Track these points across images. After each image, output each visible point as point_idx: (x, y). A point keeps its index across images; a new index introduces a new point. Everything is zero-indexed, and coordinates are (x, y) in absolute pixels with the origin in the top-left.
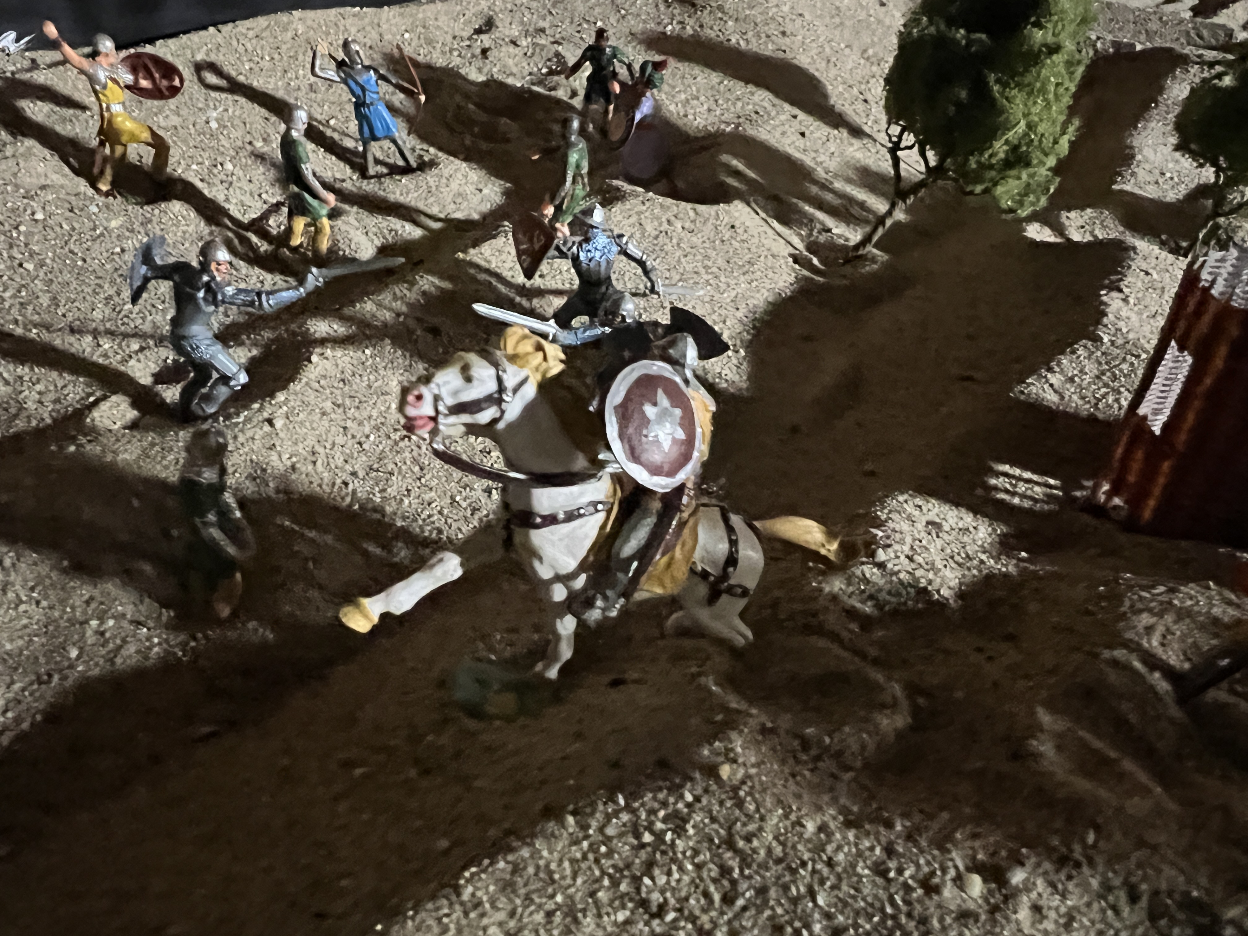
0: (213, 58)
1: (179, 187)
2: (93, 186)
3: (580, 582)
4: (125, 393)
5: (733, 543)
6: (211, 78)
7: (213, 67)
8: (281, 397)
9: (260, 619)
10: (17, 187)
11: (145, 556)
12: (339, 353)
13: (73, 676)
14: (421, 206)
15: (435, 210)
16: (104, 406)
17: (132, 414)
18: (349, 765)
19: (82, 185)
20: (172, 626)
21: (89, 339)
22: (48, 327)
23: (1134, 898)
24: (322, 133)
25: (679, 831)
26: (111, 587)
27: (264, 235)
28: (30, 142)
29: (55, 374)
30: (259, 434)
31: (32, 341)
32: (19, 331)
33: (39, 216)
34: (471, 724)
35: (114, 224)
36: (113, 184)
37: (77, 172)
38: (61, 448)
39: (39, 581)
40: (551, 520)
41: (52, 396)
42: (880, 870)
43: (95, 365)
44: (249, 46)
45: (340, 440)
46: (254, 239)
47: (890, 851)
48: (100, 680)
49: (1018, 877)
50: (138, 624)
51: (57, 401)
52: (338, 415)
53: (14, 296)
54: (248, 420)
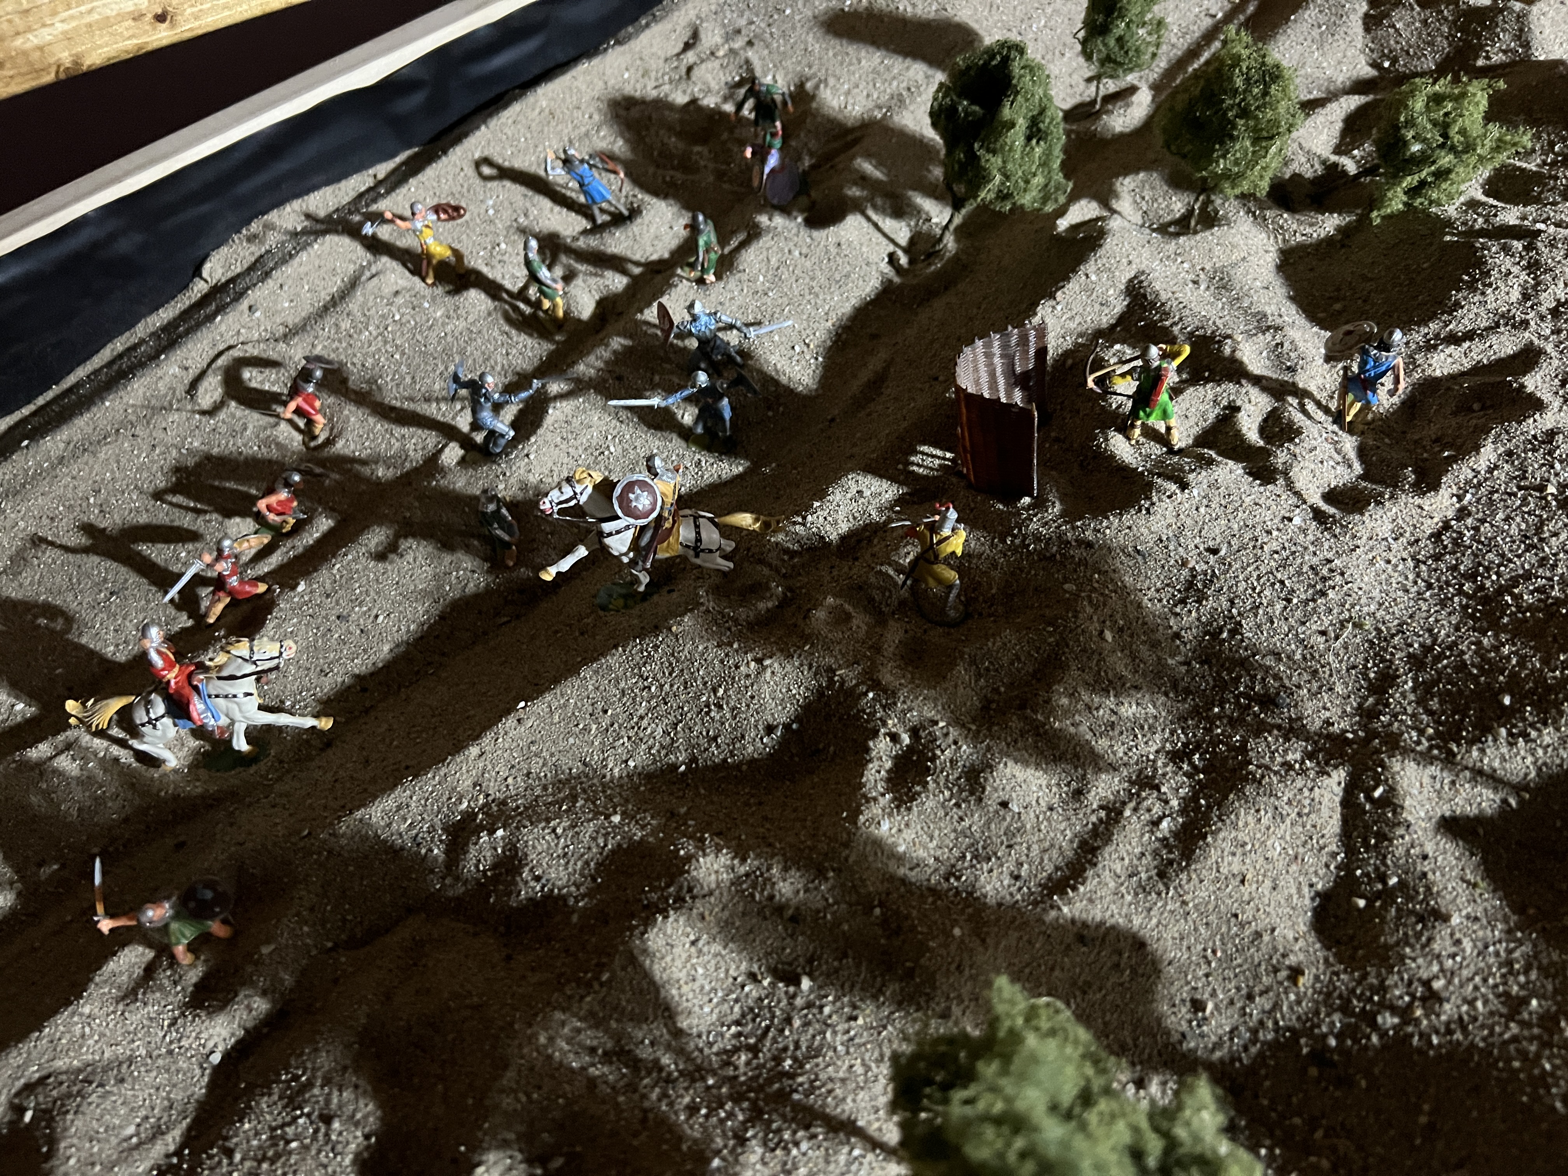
0: (486, 153)
1: (473, 277)
2: (423, 280)
3: (631, 555)
4: (457, 440)
5: (698, 533)
6: (487, 170)
7: (487, 161)
8: (533, 439)
9: (527, 567)
10: (382, 298)
11: (473, 536)
12: (564, 404)
13: (448, 599)
14: (629, 254)
15: (637, 257)
16: (447, 450)
17: (461, 452)
18: (556, 632)
19: (416, 279)
20: (489, 572)
21: (434, 405)
22: (411, 399)
23: (810, 668)
24: (564, 195)
25: (656, 651)
26: (460, 555)
27: (527, 302)
28: (385, 260)
29: (420, 431)
30: (523, 464)
31: (405, 411)
32: (398, 404)
33: (397, 317)
34: (601, 613)
35: (439, 314)
36: (435, 278)
37: (413, 273)
38: (429, 483)
39: (429, 554)
40: (610, 534)
41: (420, 446)
42: (722, 661)
43: (439, 422)
44: (510, 133)
45: (566, 460)
46: (522, 306)
47: (727, 655)
48: (460, 599)
49: (767, 662)
50: (473, 572)
51: (423, 448)
52: (564, 446)
53: (392, 380)
54: (517, 456)
